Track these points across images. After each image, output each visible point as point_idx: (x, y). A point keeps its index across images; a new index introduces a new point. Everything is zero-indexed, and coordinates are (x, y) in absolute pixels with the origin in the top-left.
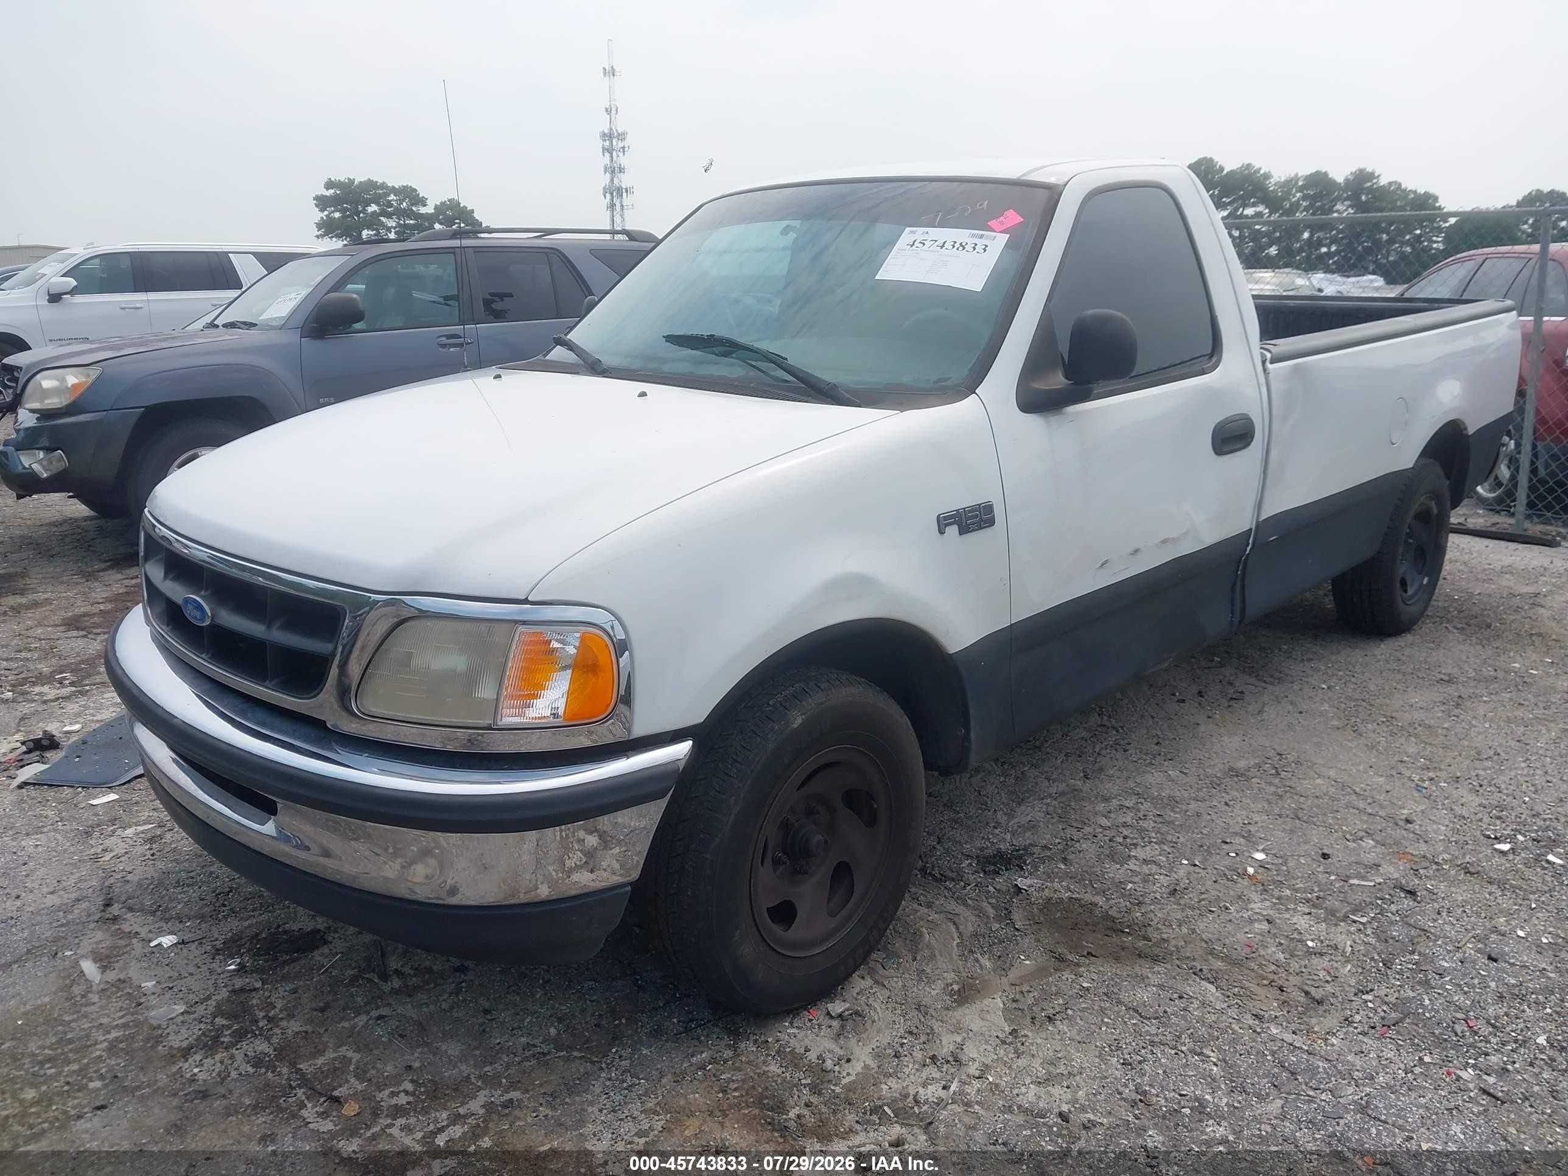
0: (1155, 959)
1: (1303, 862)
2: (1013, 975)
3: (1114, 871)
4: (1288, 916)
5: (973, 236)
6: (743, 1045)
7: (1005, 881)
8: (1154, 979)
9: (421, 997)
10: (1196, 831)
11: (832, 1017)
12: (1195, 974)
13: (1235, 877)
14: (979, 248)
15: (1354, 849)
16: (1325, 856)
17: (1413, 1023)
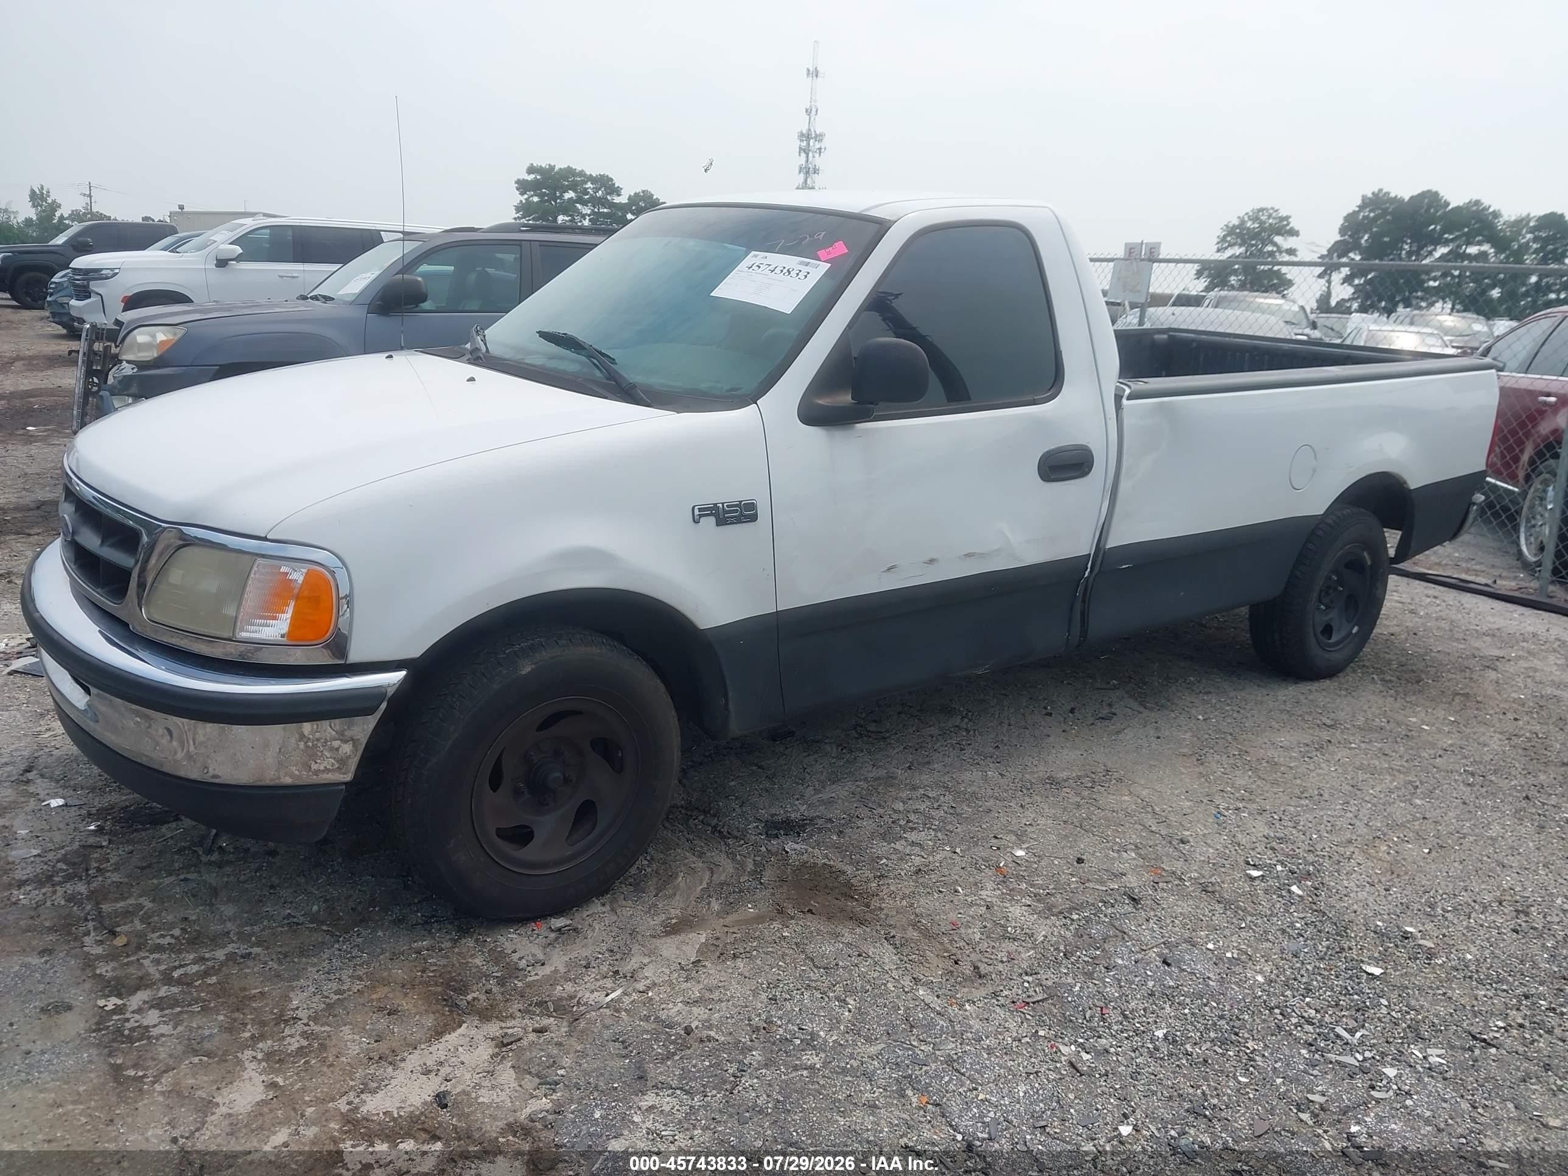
0: (861, 923)
1: (1056, 863)
2: (730, 919)
3: (881, 848)
4: (1008, 905)
5: (801, 263)
6: (463, 941)
7: (778, 844)
8: (848, 937)
9: (228, 869)
10: (977, 824)
11: (552, 931)
12: (885, 939)
13: (983, 867)
14: (801, 275)
15: (1113, 858)
16: (1080, 861)
17: (1052, 1004)
